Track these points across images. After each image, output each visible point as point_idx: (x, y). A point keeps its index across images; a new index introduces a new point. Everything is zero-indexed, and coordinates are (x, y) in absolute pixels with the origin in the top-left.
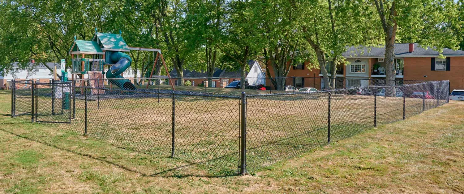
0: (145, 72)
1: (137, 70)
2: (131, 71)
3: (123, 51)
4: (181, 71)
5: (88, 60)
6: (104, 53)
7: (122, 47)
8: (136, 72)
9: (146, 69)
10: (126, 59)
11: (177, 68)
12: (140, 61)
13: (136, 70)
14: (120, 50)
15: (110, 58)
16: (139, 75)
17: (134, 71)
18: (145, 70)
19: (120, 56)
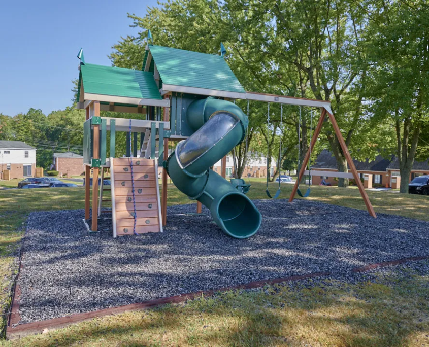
0: (283, 161)
1: (272, 158)
2: (263, 158)
3: (222, 94)
4: (344, 159)
5: (113, 122)
6: (165, 103)
7: (220, 84)
8: (269, 161)
9: (284, 156)
10: (227, 116)
11: (337, 154)
12: (276, 144)
13: (270, 157)
14: (214, 93)
15: (186, 116)
16: (274, 164)
17: (266, 159)
18: (282, 158)
19: (211, 110)
